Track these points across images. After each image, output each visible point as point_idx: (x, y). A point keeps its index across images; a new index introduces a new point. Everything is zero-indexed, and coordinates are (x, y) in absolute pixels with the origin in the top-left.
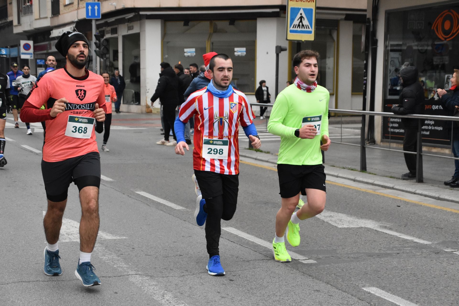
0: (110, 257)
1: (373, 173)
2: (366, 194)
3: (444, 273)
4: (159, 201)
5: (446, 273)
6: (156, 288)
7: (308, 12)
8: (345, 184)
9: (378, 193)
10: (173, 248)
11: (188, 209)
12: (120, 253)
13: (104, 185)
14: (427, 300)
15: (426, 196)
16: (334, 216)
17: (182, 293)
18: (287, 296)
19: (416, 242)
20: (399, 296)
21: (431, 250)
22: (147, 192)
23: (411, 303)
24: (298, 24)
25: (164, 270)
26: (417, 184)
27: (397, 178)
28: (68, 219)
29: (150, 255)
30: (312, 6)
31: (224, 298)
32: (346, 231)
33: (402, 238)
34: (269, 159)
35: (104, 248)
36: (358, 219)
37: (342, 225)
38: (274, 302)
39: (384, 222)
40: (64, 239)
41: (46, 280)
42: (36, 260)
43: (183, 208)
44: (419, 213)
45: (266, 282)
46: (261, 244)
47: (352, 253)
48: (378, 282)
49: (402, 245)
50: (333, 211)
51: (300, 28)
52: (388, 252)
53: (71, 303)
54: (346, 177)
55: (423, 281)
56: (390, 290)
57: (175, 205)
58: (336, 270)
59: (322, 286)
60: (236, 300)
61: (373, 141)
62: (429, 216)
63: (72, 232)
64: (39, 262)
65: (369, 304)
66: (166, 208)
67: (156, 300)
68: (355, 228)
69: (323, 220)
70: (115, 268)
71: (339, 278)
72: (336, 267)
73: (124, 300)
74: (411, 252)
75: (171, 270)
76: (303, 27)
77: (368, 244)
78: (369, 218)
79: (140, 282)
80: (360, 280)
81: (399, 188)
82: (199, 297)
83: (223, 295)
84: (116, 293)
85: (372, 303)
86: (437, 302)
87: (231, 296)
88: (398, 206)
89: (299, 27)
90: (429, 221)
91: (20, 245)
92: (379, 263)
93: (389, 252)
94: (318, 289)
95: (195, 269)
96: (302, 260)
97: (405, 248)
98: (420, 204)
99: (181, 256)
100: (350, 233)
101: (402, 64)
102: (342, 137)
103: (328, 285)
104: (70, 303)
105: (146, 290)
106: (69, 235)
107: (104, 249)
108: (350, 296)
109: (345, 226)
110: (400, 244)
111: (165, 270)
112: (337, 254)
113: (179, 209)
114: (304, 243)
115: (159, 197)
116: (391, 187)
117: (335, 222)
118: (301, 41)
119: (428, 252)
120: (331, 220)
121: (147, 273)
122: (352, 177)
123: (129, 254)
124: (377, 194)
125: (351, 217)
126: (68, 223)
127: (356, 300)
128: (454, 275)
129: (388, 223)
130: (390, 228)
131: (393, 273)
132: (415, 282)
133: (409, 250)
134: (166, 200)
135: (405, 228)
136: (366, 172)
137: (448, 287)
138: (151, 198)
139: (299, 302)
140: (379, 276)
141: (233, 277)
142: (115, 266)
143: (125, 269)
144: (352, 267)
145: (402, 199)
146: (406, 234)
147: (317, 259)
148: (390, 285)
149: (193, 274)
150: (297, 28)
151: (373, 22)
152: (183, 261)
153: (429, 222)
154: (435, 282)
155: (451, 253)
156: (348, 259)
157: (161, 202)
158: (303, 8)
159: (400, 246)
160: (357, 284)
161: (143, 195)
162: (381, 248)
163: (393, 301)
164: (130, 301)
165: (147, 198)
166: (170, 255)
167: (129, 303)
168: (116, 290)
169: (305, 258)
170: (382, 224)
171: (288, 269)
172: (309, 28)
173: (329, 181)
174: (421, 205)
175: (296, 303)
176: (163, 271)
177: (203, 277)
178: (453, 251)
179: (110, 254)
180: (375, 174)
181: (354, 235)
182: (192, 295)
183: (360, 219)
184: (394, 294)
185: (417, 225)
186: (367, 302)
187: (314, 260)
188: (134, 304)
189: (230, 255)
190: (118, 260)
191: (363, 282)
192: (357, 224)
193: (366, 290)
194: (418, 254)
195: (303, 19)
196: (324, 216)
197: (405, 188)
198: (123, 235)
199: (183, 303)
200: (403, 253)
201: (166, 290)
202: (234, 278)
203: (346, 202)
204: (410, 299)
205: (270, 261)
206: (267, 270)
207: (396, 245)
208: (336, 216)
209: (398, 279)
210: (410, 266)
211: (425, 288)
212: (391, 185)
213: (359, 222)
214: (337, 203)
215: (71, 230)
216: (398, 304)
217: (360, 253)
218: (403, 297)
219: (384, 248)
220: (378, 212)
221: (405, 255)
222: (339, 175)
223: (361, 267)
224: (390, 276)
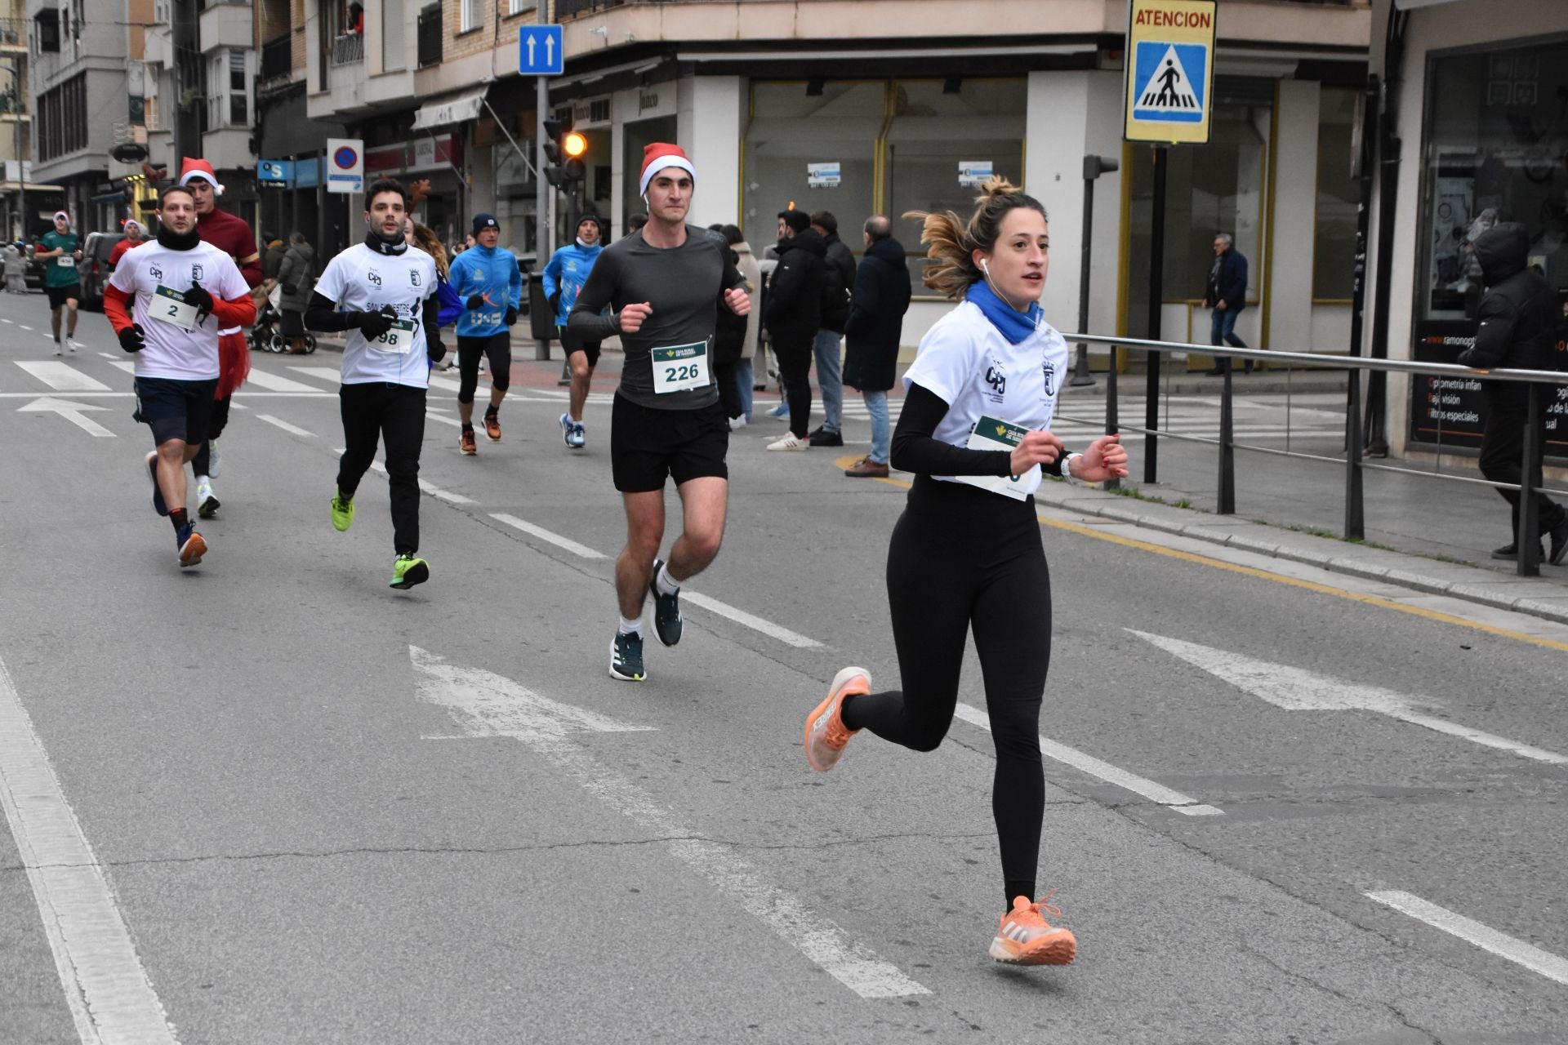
0: (612, 784)
1: (1385, 544)
2: (1363, 607)
4: (743, 622)
6: (749, 879)
7: (1190, 55)
8: (1298, 576)
9: (1400, 608)
10: (792, 762)
11: (830, 648)
12: (638, 773)
13: (579, 570)
14: (1563, 933)
15: (1548, 617)
16: (1268, 674)
17: (827, 897)
18: (1140, 914)
19: (1523, 758)
20: (1477, 920)
22: (707, 594)
24: (1158, 92)
25: (769, 828)
26: (1519, 579)
27: (1458, 562)
28: (482, 671)
29: (727, 782)
30: (1202, 38)
31: (952, 912)
32: (1308, 719)
33: (1480, 744)
34: (1065, 500)
35: (592, 759)
36: (1344, 684)
37: (1297, 703)
38: (1101, 928)
39: (1422, 695)
40: (474, 729)
41: (432, 848)
42: (399, 790)
43: (818, 644)
44: (1530, 671)
45: (1074, 869)
46: (1054, 756)
47: (1330, 788)
48: (1411, 876)
49: (1481, 766)
50: (1266, 658)
51: (1165, 104)
52: (1440, 785)
53: (508, 918)
54: (1303, 556)
55: (1550, 875)
56: (1449, 901)
57: (792, 633)
58: (1285, 836)
59: (1244, 882)
60: (988, 922)
61: (1381, 449)
62: (1560, 679)
63: (497, 709)
64: (408, 794)
65: (1387, 940)
66: (764, 643)
67: (752, 916)
68: (1334, 711)
69: (1236, 687)
70: (626, 816)
71: (1294, 862)
72: (1284, 829)
73: (659, 911)
74: (1511, 788)
75: (790, 826)
76: (1175, 103)
77: (1375, 761)
78: (1379, 683)
79: (703, 861)
80: (1358, 868)
81: (1466, 593)
82: (878, 908)
83: (949, 906)
84: (637, 891)
85: (1397, 939)
87: (973, 908)
88: (1462, 647)
89: (1161, 103)
90: (1561, 693)
91: (352, 744)
92: (1412, 819)
93: (1441, 787)
94: (1232, 894)
95: (862, 825)
96: (1178, 805)
97: (1490, 776)
98: (1530, 641)
99: (819, 788)
100: (1321, 727)
101: (1476, 214)
102: (1292, 434)
103: (1261, 881)
104: (505, 916)
105: (722, 885)
106: (487, 716)
107: (592, 762)
108: (1329, 916)
109: (1305, 706)
110: (1475, 761)
111: (775, 829)
112: (1285, 788)
113: (804, 645)
114: (1182, 753)
115: (742, 609)
116: (1440, 590)
117: (1274, 692)
118: (1169, 143)
119: (1561, 786)
120: (1261, 687)
121: (721, 833)
122: (1321, 557)
123: (665, 778)
124: (1396, 610)
125: (1323, 679)
126: (485, 683)
127: (1348, 927)
129: (1435, 699)
130: (1442, 713)
131: (1458, 850)
132: (1524, 877)
133: (1504, 780)
134: (766, 618)
135: (1488, 713)
136: (1362, 541)
138: (719, 612)
139: (1175, 932)
140: (1413, 859)
141: (975, 852)
142: (627, 813)
143: (657, 820)
144: (1331, 830)
145: (1475, 627)
146: (1490, 732)
147: (1226, 803)
148: (1448, 885)
149: (858, 841)
150: (1158, 104)
151: (1388, 87)
152: (824, 801)
153: (1561, 697)
156: (1319, 805)
157: (751, 625)
158: (1177, 43)
159: (1474, 767)
160: (1348, 881)
161: (695, 602)
162: (1418, 773)
163: (1458, 934)
164: (676, 917)
165: (709, 611)
166: (785, 783)
167: (675, 920)
168: (635, 882)
169: (1188, 800)
170: (1418, 699)
171: (1140, 833)
172: (1192, 105)
173: (1249, 567)
174: (1535, 646)
175: (1168, 933)
176: (768, 831)
177: (886, 849)
179: (612, 777)
180: (1390, 550)
181: (1334, 734)
182: (858, 903)
183: (1348, 685)
184: (1461, 913)
185: (1524, 705)
186: (1382, 936)
187: (1216, 807)
188: (689, 925)
189: (963, 786)
190: (635, 795)
191: (1368, 874)
192: (1342, 700)
193: (1378, 899)
194: (1531, 792)
195: (1175, 78)
196: (1241, 675)
197: (1485, 593)
198: (646, 721)
199: (832, 927)
200: (1485, 789)
201: (780, 887)
202: (980, 855)
203: (1305, 631)
204: (1511, 928)
205: (1082, 806)
206: (1075, 835)
207: (1464, 766)
208: (1277, 675)
209: (1473, 867)
210: (1507, 830)
211: (1558, 896)
212: (1441, 584)
213: (1346, 694)
214: (1278, 637)
215: (493, 703)
216: (1474, 941)
217: (1355, 788)
218: (1490, 923)
219: (1427, 773)
220: (1402, 665)
221: (1491, 795)
222: (1279, 551)
223: (1359, 829)
224: (1448, 858)
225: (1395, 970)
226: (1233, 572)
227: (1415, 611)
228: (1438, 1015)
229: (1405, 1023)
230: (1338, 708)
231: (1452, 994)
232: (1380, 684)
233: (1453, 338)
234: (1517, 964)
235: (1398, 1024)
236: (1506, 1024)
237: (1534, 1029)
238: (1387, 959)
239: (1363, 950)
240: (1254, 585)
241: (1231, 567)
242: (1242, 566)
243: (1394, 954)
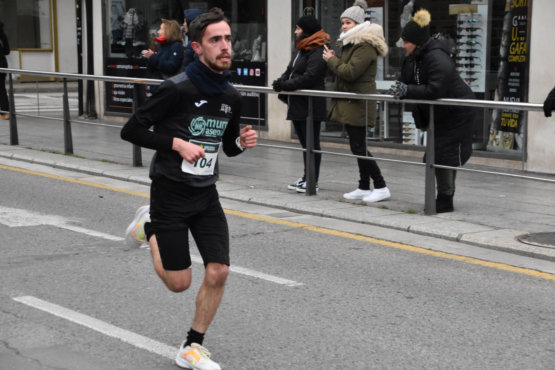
1: (81, 155)
2: (64, 182)
3: (126, 273)
5: (128, 273)
8: (40, 171)
9: (80, 182)
14: (91, 306)
15: (141, 183)
16: (8, 212)
19: (106, 240)
20: (57, 304)
21: (121, 247)
23: (70, 310)
26: (133, 168)
27: (110, 162)
32: (18, 230)
33: (90, 235)
36: (41, 215)
37: (16, 224)
39: (74, 217)
44: (124, 205)
47: (16, 258)
48: (37, 290)
49: (87, 244)
50: (10, 206)
52: (66, 253)
54: (45, 162)
55: (95, 284)
56: (49, 298)
61: (93, 115)
65: (15, 316)
68: (32, 226)
74: (95, 252)
77: (41, 245)
80: (14, 288)
81: (109, 175)
85: (19, 315)
86: (102, 306)
88: (100, 197)
92: (48, 267)
97: (89, 248)
98: (129, 193)
100: (23, 233)
101: (127, 11)
102: (40, 110)
109: (20, 225)
110: (85, 242)
116: (99, 174)
117: (8, 220)
119: (116, 249)
120: (2, 218)
122: (52, 162)
124: (78, 183)
125: (32, 213)
128: (137, 274)
129: (79, 219)
130: (79, 224)
131: (62, 277)
132: (85, 286)
133: (93, 249)
135: (99, 223)
136: (72, 155)
137: (124, 288)
140: (40, 283)
144: (9, 274)
145: (109, 188)
146: (97, 231)
148: (51, 292)
154: (110, 284)
155: (144, 250)
156: (8, 265)
159: (84, 245)
160: (7, 294)
162: (58, 249)
163: (46, 310)
170: (72, 219)
173: (19, 168)
174: (131, 195)
178: (146, 248)
180: (84, 158)
181: (28, 235)
183: (43, 215)
184: (52, 302)
185: (116, 218)
186: (14, 314)
191: (18, 291)
192: (37, 221)
193: (18, 300)
194: (103, 253)
197: (117, 174)
200: (84, 253)
203: (33, 194)
204: (70, 306)
207: (79, 244)
208: (12, 213)
209: (65, 284)
210: (86, 268)
211: (95, 292)
212: (99, 171)
213: (40, 219)
216: (52, 313)
217: (27, 256)
218: (62, 304)
219: (62, 248)
220: (71, 205)
221: (86, 255)
222: (34, 160)
223: (22, 273)
224: (56, 281)
225: (13, 327)
226: (10, 170)
227: (85, 183)
228: (24, 342)
229: (8, 347)
230: (34, 225)
231: (33, 334)
232: (58, 214)
233: (120, 66)
234: (66, 319)
235: (4, 348)
236: (51, 343)
237: (62, 343)
238: (12, 323)
239: (3, 321)
240: (18, 176)
241: (10, 168)
242: (15, 167)
243: (16, 321)
